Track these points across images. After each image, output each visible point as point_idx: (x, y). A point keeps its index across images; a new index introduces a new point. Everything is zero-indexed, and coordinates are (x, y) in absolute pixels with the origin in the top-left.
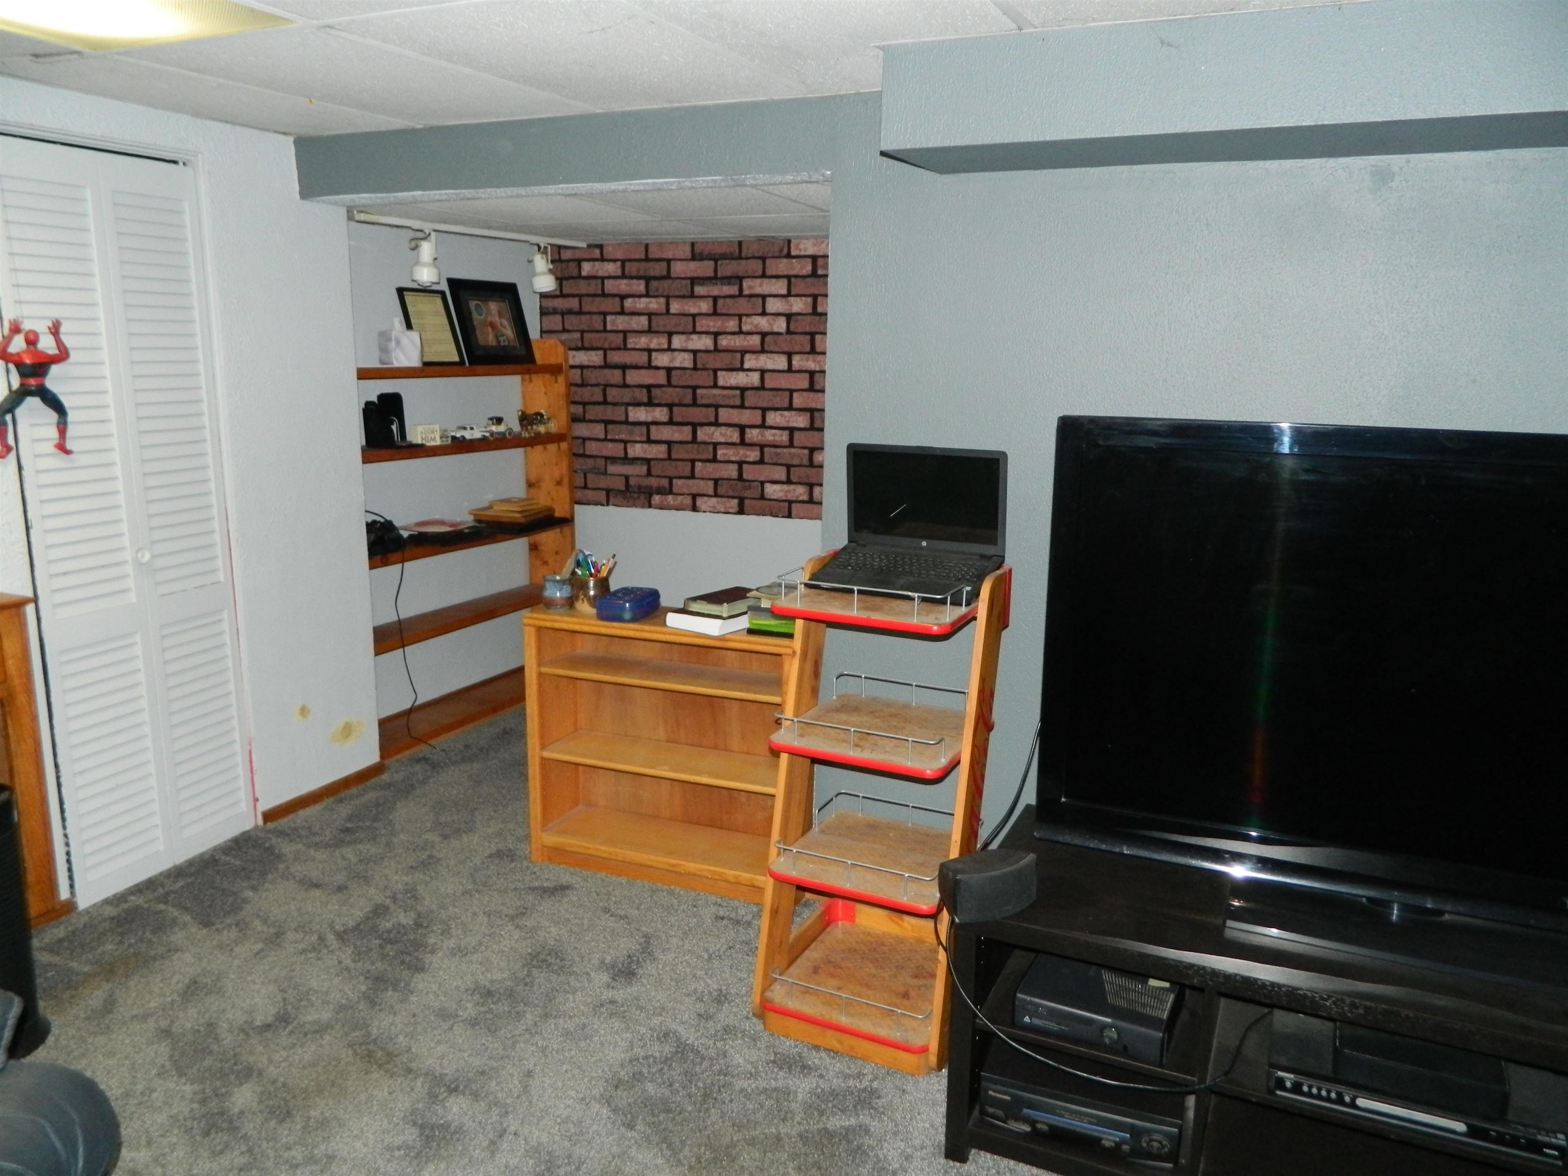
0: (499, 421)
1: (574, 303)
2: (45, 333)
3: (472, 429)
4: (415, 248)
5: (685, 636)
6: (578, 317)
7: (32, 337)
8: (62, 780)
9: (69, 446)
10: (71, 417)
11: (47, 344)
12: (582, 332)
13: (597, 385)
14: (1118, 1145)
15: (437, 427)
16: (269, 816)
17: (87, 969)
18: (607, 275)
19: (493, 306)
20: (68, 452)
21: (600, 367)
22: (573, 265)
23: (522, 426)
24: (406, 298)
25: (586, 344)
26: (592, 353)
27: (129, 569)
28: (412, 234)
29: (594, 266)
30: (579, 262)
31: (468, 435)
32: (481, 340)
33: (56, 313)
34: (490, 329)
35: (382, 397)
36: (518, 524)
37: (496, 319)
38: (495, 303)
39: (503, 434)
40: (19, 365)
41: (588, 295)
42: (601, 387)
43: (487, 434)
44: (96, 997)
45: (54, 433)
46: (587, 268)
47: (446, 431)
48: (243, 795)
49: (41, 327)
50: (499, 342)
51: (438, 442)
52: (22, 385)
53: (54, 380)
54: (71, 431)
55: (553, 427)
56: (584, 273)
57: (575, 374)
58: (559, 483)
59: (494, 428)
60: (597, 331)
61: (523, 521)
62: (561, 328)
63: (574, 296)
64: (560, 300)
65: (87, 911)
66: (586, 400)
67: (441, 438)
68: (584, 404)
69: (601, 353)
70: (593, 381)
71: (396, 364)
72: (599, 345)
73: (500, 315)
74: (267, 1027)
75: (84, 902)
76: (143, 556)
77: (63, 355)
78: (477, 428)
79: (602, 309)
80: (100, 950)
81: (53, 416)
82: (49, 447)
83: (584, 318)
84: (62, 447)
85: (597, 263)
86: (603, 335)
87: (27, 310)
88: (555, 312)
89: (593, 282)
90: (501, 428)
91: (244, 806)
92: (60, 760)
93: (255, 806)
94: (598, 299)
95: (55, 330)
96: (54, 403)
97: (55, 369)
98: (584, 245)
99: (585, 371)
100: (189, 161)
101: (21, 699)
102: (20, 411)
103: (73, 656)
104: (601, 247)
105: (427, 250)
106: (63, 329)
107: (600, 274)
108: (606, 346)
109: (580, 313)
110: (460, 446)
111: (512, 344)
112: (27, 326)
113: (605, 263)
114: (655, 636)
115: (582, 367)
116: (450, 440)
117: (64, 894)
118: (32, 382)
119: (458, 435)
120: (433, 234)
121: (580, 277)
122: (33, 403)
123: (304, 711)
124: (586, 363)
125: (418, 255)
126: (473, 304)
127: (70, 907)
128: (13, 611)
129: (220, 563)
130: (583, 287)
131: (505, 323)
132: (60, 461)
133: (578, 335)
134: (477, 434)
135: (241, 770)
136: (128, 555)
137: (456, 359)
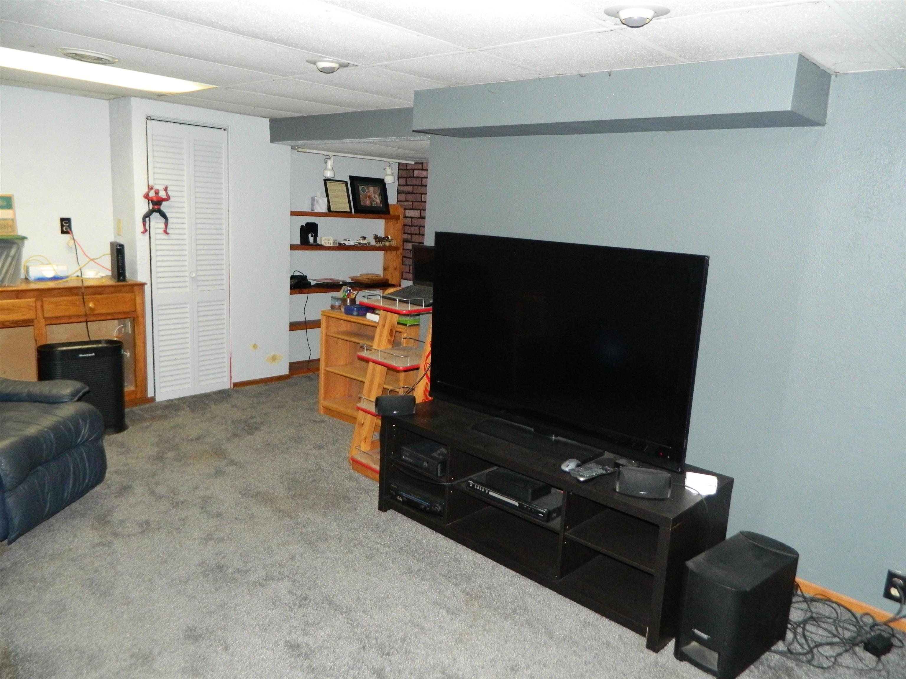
0: (364, 238)
1: (410, 189)
2: (161, 190)
3: (349, 240)
4: (326, 163)
5: (370, 322)
6: (411, 195)
7: (157, 192)
8: (155, 352)
9: (168, 231)
10: (170, 220)
11: (162, 194)
12: (413, 202)
13: (417, 226)
14: (426, 508)
15: (332, 238)
16: (236, 385)
17: (148, 417)
18: (423, 176)
19: (371, 189)
20: (168, 234)
21: (419, 218)
22: (411, 171)
23: (376, 241)
24: (327, 183)
25: (414, 208)
26: (416, 211)
27: (187, 279)
28: (325, 157)
29: (419, 172)
30: (414, 170)
31: (347, 243)
32: (362, 203)
33: (167, 183)
34: (368, 198)
35: (307, 224)
36: (368, 284)
37: (372, 194)
38: (372, 187)
39: (365, 244)
40: (152, 201)
41: (416, 185)
42: (418, 227)
43: (357, 244)
44: (146, 424)
45: (163, 226)
46: (416, 172)
47: (336, 240)
48: (227, 374)
49: (161, 188)
50: (372, 204)
51: (332, 245)
52: (153, 208)
53: (164, 207)
54: (170, 226)
55: (394, 244)
56: (415, 176)
57: (409, 221)
58: (395, 269)
59: (361, 242)
60: (419, 202)
61: (369, 282)
62: (405, 200)
63: (410, 185)
64: (405, 187)
65: (158, 402)
66: (412, 233)
67: (333, 243)
68: (411, 234)
69: (419, 211)
70: (415, 224)
71: (316, 211)
72: (418, 208)
73: (374, 193)
74: (192, 440)
75: (158, 399)
76: (192, 275)
77: (168, 199)
78: (352, 240)
79: (421, 192)
80: (155, 413)
81: (163, 220)
82: (161, 231)
83: (414, 195)
84: (166, 232)
85: (420, 171)
86: (420, 203)
87: (157, 182)
88: (403, 192)
89: (418, 179)
90: (365, 242)
91: (226, 379)
92: (155, 345)
93: (231, 380)
94: (420, 187)
95: (166, 189)
96: (164, 215)
97: (164, 203)
98: (413, 163)
99: (413, 219)
100: (226, 128)
101: (140, 319)
102: (151, 217)
103: (164, 307)
104: (422, 164)
105: (330, 163)
106: (168, 189)
107: (421, 176)
108: (421, 208)
109: (412, 193)
110: (342, 247)
111: (379, 205)
112: (156, 187)
113: (424, 171)
114: (360, 321)
115: (412, 218)
116: (338, 245)
117: (150, 394)
118: (156, 207)
119: (342, 243)
120: (332, 157)
121: (413, 177)
122: (156, 215)
123: (255, 346)
124: (413, 216)
125: (326, 166)
126: (361, 188)
127: (153, 399)
128: (140, 287)
129: (225, 282)
130: (414, 182)
131: (377, 196)
132: (164, 236)
133: (411, 203)
134: (352, 243)
135: (227, 365)
136: (187, 274)
137: (349, 210)
